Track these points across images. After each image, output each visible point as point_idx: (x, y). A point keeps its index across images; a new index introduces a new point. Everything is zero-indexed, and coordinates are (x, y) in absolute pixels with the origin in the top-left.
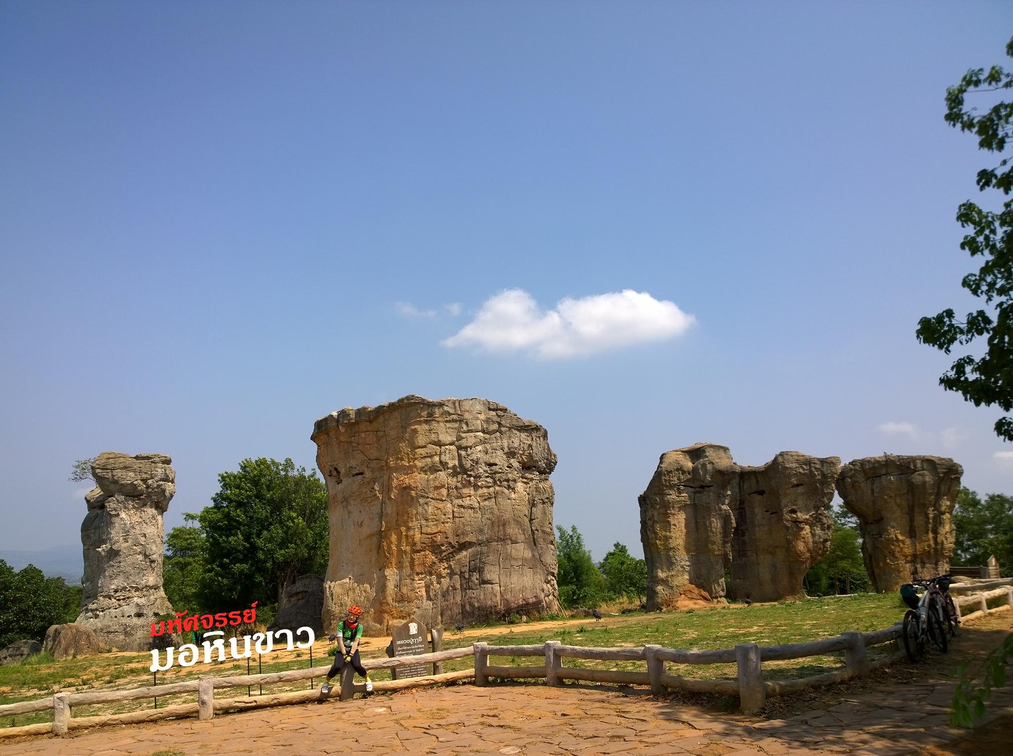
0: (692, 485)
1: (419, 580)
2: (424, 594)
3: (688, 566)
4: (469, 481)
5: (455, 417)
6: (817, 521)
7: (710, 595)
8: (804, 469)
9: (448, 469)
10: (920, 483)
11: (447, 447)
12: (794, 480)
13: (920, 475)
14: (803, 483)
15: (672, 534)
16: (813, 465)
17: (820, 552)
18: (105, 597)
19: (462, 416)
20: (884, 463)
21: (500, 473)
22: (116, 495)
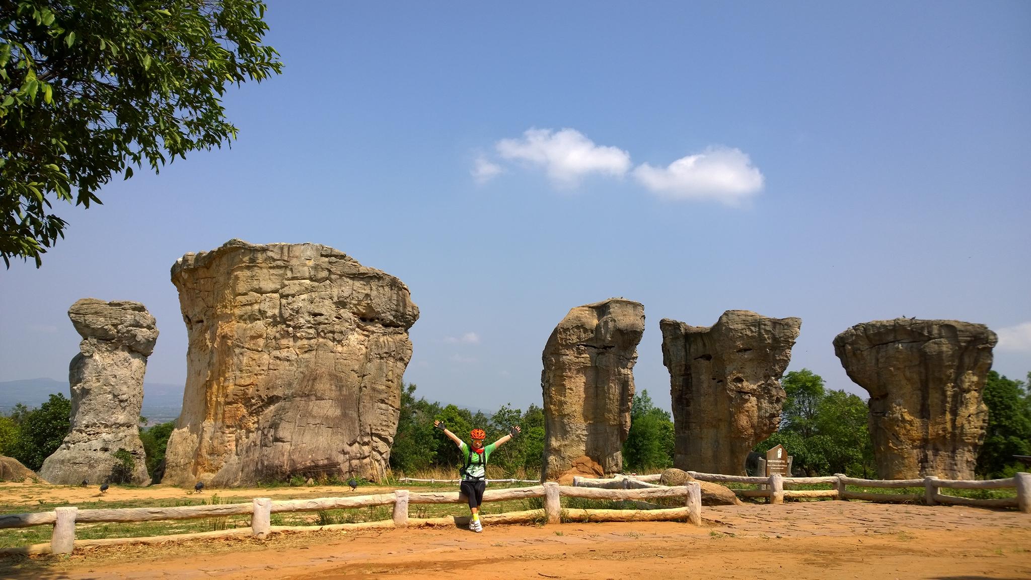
0: (595, 345)
1: (230, 433)
2: (234, 448)
3: (586, 435)
4: (287, 331)
5: (279, 263)
6: (765, 392)
7: (604, 470)
8: (752, 331)
9: (267, 318)
10: (934, 353)
11: (268, 295)
12: (739, 344)
13: (935, 343)
14: (751, 347)
15: (567, 399)
16: (763, 327)
17: (765, 428)
18: (78, 431)
19: (288, 261)
20: (891, 328)
21: (326, 324)
22: (89, 339)
